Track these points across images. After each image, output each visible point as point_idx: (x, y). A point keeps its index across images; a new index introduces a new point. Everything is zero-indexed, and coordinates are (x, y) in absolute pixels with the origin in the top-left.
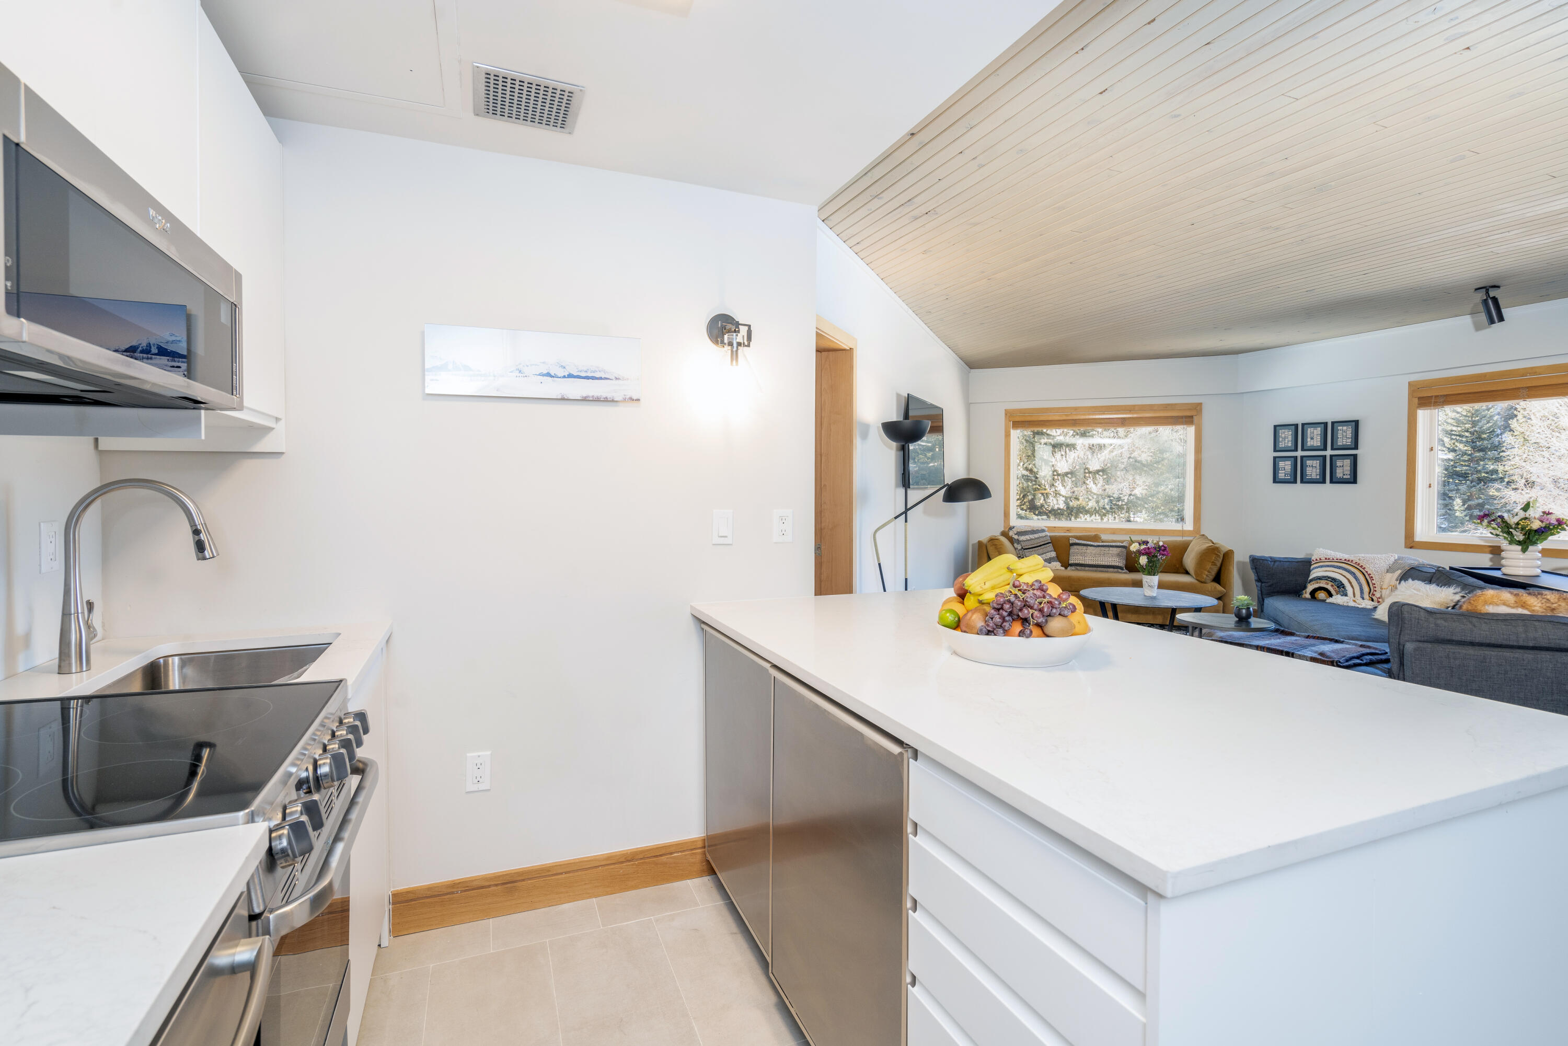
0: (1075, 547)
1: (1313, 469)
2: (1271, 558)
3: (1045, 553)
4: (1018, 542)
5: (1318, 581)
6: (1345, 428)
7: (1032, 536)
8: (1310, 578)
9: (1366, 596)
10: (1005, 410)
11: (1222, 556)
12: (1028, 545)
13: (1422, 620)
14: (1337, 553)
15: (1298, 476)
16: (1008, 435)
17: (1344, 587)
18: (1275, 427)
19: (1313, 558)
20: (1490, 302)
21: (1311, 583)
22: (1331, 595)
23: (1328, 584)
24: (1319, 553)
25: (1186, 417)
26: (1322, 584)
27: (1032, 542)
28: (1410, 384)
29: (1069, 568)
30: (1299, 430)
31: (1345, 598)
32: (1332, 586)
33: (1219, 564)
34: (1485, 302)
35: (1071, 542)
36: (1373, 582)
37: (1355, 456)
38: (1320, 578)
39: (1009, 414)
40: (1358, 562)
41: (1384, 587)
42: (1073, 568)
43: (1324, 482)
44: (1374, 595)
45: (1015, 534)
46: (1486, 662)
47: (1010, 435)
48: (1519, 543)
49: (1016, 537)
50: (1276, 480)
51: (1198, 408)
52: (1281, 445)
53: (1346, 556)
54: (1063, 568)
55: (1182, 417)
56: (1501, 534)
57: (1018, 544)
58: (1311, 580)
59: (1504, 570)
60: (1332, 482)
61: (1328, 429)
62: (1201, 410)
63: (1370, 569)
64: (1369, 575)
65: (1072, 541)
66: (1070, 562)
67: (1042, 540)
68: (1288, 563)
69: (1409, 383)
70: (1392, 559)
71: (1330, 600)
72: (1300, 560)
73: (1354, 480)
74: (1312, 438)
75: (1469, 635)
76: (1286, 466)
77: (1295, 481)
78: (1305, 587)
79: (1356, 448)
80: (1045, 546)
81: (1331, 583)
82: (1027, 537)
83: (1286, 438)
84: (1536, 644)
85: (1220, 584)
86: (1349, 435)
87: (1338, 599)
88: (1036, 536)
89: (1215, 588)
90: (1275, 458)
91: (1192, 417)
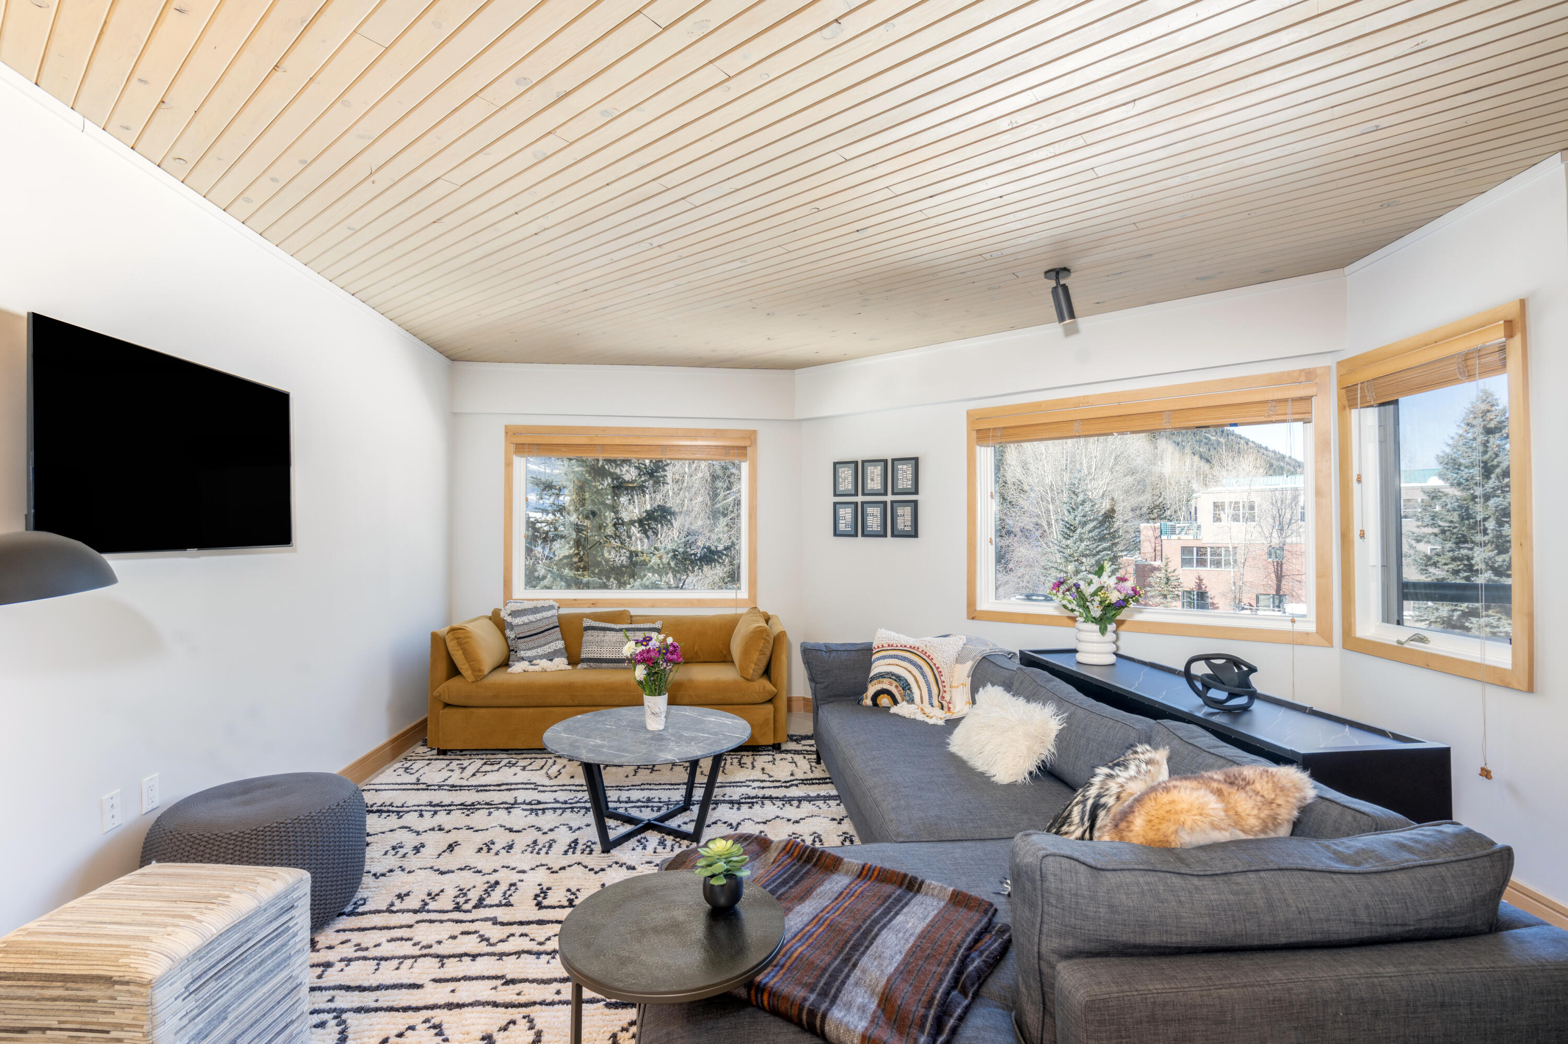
0: (590, 632)
1: (874, 522)
2: (826, 645)
3: (548, 643)
4: (512, 627)
5: (881, 680)
6: (905, 467)
7: (532, 618)
8: (871, 675)
9: (936, 702)
10: (506, 426)
11: (772, 641)
12: (525, 631)
13: (1083, 897)
14: (901, 636)
15: (859, 529)
16: (509, 464)
17: (909, 689)
18: (835, 464)
19: (875, 645)
20: (1060, 290)
21: (873, 682)
22: (895, 702)
23: (891, 684)
24: (882, 637)
25: (738, 448)
26: (885, 684)
27: (532, 627)
28: (969, 414)
29: (579, 666)
30: (858, 468)
31: (912, 707)
32: (896, 687)
33: (768, 654)
34: (1054, 290)
35: (585, 625)
36: (943, 678)
37: (915, 503)
38: (882, 676)
39: (510, 432)
40: (924, 648)
41: (954, 684)
42: (585, 665)
43: (885, 535)
44: (943, 697)
45: (510, 615)
46: (1225, 1022)
47: (512, 463)
48: (1096, 620)
49: (509, 619)
50: (837, 533)
51: (752, 436)
52: (842, 488)
53: (909, 641)
54: (570, 667)
55: (733, 447)
56: (1077, 608)
57: (512, 629)
58: (873, 679)
59: (1080, 657)
60: (893, 535)
61: (888, 466)
62: (755, 439)
63: (938, 661)
64: (938, 668)
65: (587, 623)
66: (583, 656)
67: (545, 622)
68: (846, 654)
69: (968, 412)
70: (961, 643)
71: (894, 710)
72: (859, 647)
73: (914, 534)
74: (872, 480)
75: (1174, 929)
76: (846, 514)
77: (856, 535)
78: (866, 690)
79: (916, 492)
80: (550, 632)
81: (895, 683)
82: (525, 619)
83: (846, 476)
84: (1290, 937)
85: (770, 680)
86: (910, 476)
87: (903, 709)
88: (539, 616)
89: (764, 687)
90: (835, 504)
91: (745, 448)
